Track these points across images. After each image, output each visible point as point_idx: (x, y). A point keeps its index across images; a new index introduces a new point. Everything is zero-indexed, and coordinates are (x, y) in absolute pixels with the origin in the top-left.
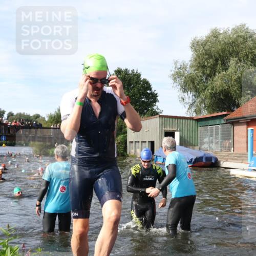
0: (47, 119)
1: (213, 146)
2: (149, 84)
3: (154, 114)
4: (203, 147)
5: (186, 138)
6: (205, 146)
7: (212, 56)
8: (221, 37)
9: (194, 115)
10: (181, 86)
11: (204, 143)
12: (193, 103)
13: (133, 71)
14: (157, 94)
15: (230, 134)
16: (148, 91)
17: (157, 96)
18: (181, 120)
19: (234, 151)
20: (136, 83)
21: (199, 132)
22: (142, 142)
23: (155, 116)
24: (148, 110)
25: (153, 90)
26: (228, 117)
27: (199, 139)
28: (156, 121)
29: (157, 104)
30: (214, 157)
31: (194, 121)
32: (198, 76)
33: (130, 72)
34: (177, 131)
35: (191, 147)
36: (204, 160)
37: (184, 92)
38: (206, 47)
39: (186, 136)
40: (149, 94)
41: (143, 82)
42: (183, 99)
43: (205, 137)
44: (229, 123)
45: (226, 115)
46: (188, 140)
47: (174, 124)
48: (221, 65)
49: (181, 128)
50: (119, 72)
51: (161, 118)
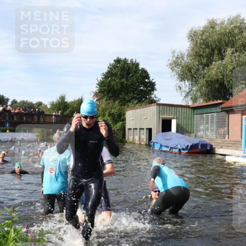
0: (49, 107)
1: (209, 133)
2: (148, 73)
3: (152, 102)
4: (199, 134)
5: (183, 125)
6: (201, 133)
7: (209, 46)
8: (217, 28)
9: (190, 103)
10: (179, 75)
11: (200, 131)
12: (190, 92)
13: (132, 61)
14: (155, 83)
15: (225, 121)
16: (146, 80)
17: (155, 85)
18: (178, 108)
19: (228, 138)
20: (135, 72)
21: (195, 119)
22: (140, 129)
23: (153, 104)
24: (146, 99)
25: (151, 79)
26: (223, 106)
27: (195, 126)
28: (153, 109)
29: (155, 92)
30: (209, 144)
31: (190, 110)
32: (194, 66)
33: (129, 62)
34: (174, 118)
35: (187, 134)
36: (200, 147)
37: (181, 81)
38: (204, 37)
39: (183, 123)
40: (147, 83)
41: (142, 71)
42: (180, 88)
43: (201, 125)
44: (224, 111)
45: (221, 104)
46: (185, 127)
47: (171, 112)
48: (218, 54)
49: (178, 116)
50: (118, 61)
51: (158, 106)
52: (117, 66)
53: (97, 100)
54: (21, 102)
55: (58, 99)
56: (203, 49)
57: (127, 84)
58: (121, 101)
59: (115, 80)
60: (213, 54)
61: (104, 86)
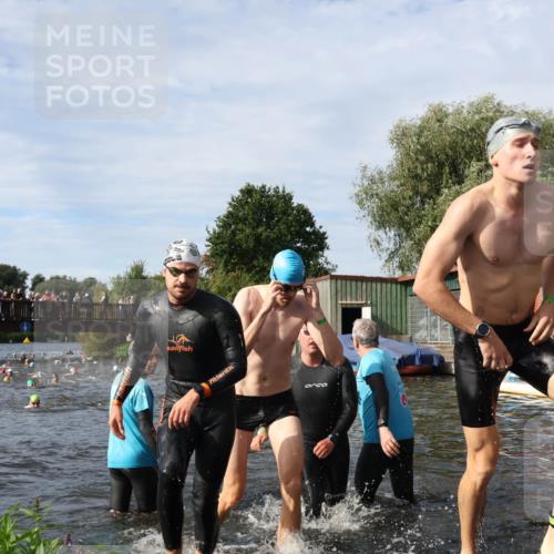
1: (438, 333)
2: (310, 214)
3: (320, 272)
4: (417, 336)
5: (384, 319)
6: (421, 334)
7: (432, 157)
8: (449, 122)
9: (398, 274)
10: (374, 216)
11: (420, 328)
12: (397, 250)
14: (324, 233)
16: (308, 229)
17: (326, 238)
18: (374, 285)
20: (284, 213)
21: (409, 306)
23: (323, 278)
24: (308, 266)
25: (317, 226)
27: (409, 320)
28: (323, 286)
29: (326, 253)
30: (437, 356)
31: (399, 286)
32: (404, 199)
33: (272, 192)
34: (366, 305)
35: (394, 337)
36: (417, 362)
37: (378, 228)
38: (423, 140)
39: (384, 314)
40: (309, 233)
41: (298, 211)
42: (378, 243)
43: (421, 317)
46: (389, 322)
47: (359, 291)
48: (450, 174)
49: (374, 299)
50: (248, 191)
51: (334, 281)
52: (247, 202)
53: (208, 272)
54: (52, 278)
55: (129, 270)
56: (422, 163)
57: (268, 237)
58: (257, 273)
59: (242, 231)
60: (442, 174)
61: (223, 243)
